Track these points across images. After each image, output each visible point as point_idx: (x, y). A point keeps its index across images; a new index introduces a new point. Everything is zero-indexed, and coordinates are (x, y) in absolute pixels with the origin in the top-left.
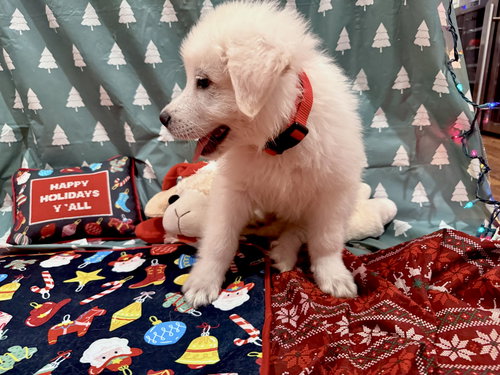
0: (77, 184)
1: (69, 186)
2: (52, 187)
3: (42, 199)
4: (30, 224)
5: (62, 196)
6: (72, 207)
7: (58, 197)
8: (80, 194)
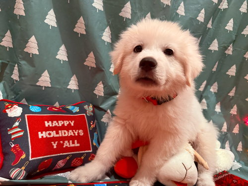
0: (66, 123)
1: (60, 125)
2: (47, 124)
3: (40, 135)
4: (30, 159)
5: (57, 133)
6: (66, 144)
7: (53, 134)
8: (71, 133)
